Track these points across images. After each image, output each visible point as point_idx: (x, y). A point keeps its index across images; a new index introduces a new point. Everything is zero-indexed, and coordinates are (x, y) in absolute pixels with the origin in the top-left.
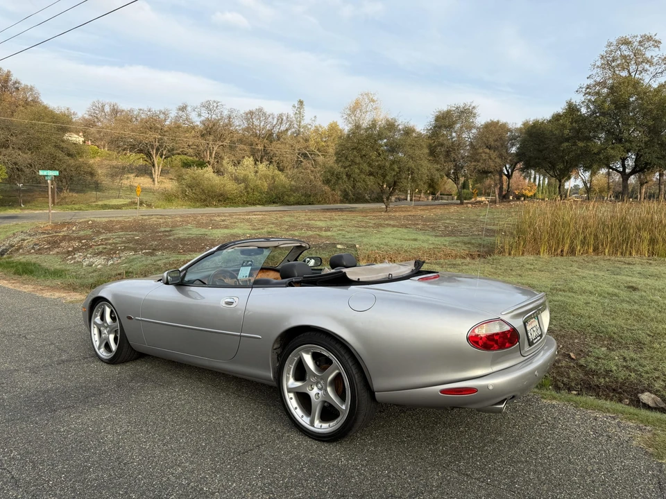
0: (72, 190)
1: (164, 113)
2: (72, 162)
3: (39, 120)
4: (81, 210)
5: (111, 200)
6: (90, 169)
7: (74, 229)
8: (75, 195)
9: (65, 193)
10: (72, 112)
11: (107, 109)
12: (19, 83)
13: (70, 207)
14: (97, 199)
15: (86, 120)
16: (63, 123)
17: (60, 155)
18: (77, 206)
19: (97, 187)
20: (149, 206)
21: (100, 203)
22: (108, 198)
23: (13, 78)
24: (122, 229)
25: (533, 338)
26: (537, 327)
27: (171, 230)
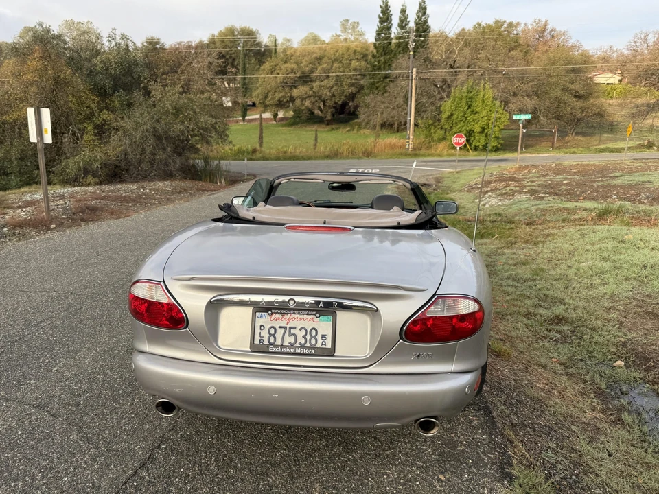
0: (578, 134)
2: (578, 104)
3: (553, 64)
4: (574, 153)
5: (618, 142)
6: (598, 110)
7: (533, 171)
8: (580, 138)
9: (569, 138)
10: (615, 49)
11: (652, 40)
12: (555, 30)
13: (568, 150)
14: (601, 142)
15: (624, 56)
16: (575, 64)
17: (567, 97)
18: (573, 150)
19: (612, 128)
21: (602, 146)
22: (615, 140)
23: (550, 27)
24: (575, 173)
25: (278, 343)
26: (314, 333)
27: (621, 176)
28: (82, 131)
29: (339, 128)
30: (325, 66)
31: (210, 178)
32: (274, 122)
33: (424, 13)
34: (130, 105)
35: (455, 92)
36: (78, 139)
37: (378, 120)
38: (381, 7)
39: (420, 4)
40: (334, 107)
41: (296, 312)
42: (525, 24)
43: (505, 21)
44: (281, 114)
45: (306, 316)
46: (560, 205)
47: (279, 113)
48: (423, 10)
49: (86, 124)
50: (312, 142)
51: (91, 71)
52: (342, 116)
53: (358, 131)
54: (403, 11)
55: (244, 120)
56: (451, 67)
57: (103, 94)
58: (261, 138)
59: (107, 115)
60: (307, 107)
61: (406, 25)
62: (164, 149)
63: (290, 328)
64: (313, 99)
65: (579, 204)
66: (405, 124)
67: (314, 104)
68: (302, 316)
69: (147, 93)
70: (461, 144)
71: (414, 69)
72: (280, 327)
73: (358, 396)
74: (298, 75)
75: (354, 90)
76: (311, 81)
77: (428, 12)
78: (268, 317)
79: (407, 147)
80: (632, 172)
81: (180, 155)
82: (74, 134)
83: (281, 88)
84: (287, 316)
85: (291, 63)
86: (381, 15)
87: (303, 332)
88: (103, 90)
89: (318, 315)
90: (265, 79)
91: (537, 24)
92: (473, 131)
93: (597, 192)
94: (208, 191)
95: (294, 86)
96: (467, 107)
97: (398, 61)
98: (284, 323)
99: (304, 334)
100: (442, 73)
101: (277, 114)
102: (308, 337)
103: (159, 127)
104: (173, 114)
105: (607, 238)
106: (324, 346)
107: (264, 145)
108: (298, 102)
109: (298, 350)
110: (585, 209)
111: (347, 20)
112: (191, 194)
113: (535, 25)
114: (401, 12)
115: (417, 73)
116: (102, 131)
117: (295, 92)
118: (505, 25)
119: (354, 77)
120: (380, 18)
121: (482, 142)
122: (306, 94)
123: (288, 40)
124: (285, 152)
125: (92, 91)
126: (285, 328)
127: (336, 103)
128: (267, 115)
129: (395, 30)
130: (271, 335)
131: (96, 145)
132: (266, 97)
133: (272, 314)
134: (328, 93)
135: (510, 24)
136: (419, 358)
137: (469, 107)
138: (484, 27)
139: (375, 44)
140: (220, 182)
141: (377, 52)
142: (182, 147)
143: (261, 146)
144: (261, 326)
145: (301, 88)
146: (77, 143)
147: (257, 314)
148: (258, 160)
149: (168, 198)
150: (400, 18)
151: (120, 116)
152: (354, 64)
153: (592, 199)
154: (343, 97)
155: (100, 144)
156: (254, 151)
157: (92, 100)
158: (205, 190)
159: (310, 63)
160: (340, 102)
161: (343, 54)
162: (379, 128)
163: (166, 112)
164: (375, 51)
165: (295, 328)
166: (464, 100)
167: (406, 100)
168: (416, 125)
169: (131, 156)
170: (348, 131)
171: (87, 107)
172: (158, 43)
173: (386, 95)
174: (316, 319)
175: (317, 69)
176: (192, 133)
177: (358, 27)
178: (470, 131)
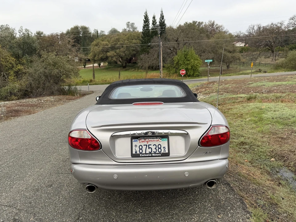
1: (280, 23)
2: (230, 55)
3: (219, 39)
4: (230, 76)
7: (215, 84)
10: (242, 32)
11: (256, 28)
12: (218, 25)
13: (227, 75)
15: (245, 35)
18: (230, 74)
19: (244, 64)
20: (265, 72)
21: (241, 72)
22: (246, 70)
23: (215, 24)
24: (233, 83)
25: (144, 152)
26: (159, 147)
27: (252, 83)
28: (8, 75)
29: (129, 69)
30: (121, 42)
31: (72, 94)
32: (99, 68)
33: (163, 18)
34: (31, 62)
35: (179, 52)
36: (6, 78)
37: (147, 65)
38: (144, 16)
39: (161, 15)
40: (126, 60)
41: (151, 138)
42: (205, 23)
43: (197, 22)
44: (102, 64)
45: (155, 139)
46: (231, 96)
47: (101, 64)
48: (162, 17)
49: (10, 72)
50: (118, 76)
51: (11, 47)
52: (130, 64)
53: (138, 70)
54: (154, 18)
55: (85, 67)
56: (176, 41)
57: (17, 57)
58: (94, 75)
59: (20, 67)
60: (114, 61)
61: (155, 24)
62: (49, 82)
63: (149, 145)
64: (117, 57)
65: (239, 95)
66: (159, 66)
67: (117, 59)
68: (154, 140)
69: (40, 56)
70: (184, 74)
71: (161, 43)
72: (144, 145)
73: (183, 172)
74: (109, 46)
75: (135, 52)
76: (115, 49)
77: (164, 18)
78: (138, 141)
79: (160, 76)
80: (256, 81)
81: (57, 84)
82: (4, 76)
83: (101, 53)
84: (147, 140)
85: (105, 41)
86: (145, 20)
87: (155, 146)
88: (17, 55)
89: (161, 138)
90: (93, 48)
91: (210, 22)
92: (188, 68)
93: (244, 90)
94: (71, 100)
95: (107, 51)
96: (184, 58)
97: (154, 39)
98: (146, 143)
99: (155, 147)
100: (173, 44)
101: (100, 64)
102: (157, 148)
103: (46, 71)
104: (53, 65)
105: (254, 108)
106: (165, 152)
107: (95, 78)
108: (110, 59)
109: (153, 155)
110: (241, 98)
111: (129, 22)
112: (63, 101)
113: (209, 23)
114: (153, 18)
115: (162, 44)
116: (18, 74)
117: (109, 54)
118: (197, 23)
119: (134, 47)
120: (144, 21)
121: (192, 73)
122: (113, 55)
123: (103, 32)
124: (106, 81)
125: (12, 55)
126: (147, 145)
127: (127, 58)
128: (96, 65)
129: (151, 26)
130: (140, 149)
131: (15, 81)
132: (95, 56)
133: (140, 140)
134: (123, 54)
135: (199, 23)
136: (207, 154)
137: (185, 58)
138: (188, 24)
139: (142, 32)
140: (77, 95)
141: (144, 35)
142: (58, 80)
143: (94, 78)
144: (135, 145)
145: (111, 52)
146: (5, 80)
147: (133, 140)
148: (93, 85)
149: (53, 104)
150: (153, 21)
151: (27, 67)
152: (134, 41)
153: (243, 93)
154: (130, 56)
155: (17, 80)
156: (91, 81)
157: (12, 60)
158: (70, 99)
159: (114, 41)
160: (129, 58)
161: (129, 37)
162: (148, 69)
163: (50, 64)
164: (143, 35)
165: (151, 145)
166: (183, 55)
167: (159, 56)
168: (163, 67)
169: (33, 85)
170: (134, 70)
171: (10, 63)
172: (42, 33)
173: (149, 54)
174: (160, 140)
175: (117, 43)
176: (62, 73)
177: (134, 25)
178: (186, 68)
